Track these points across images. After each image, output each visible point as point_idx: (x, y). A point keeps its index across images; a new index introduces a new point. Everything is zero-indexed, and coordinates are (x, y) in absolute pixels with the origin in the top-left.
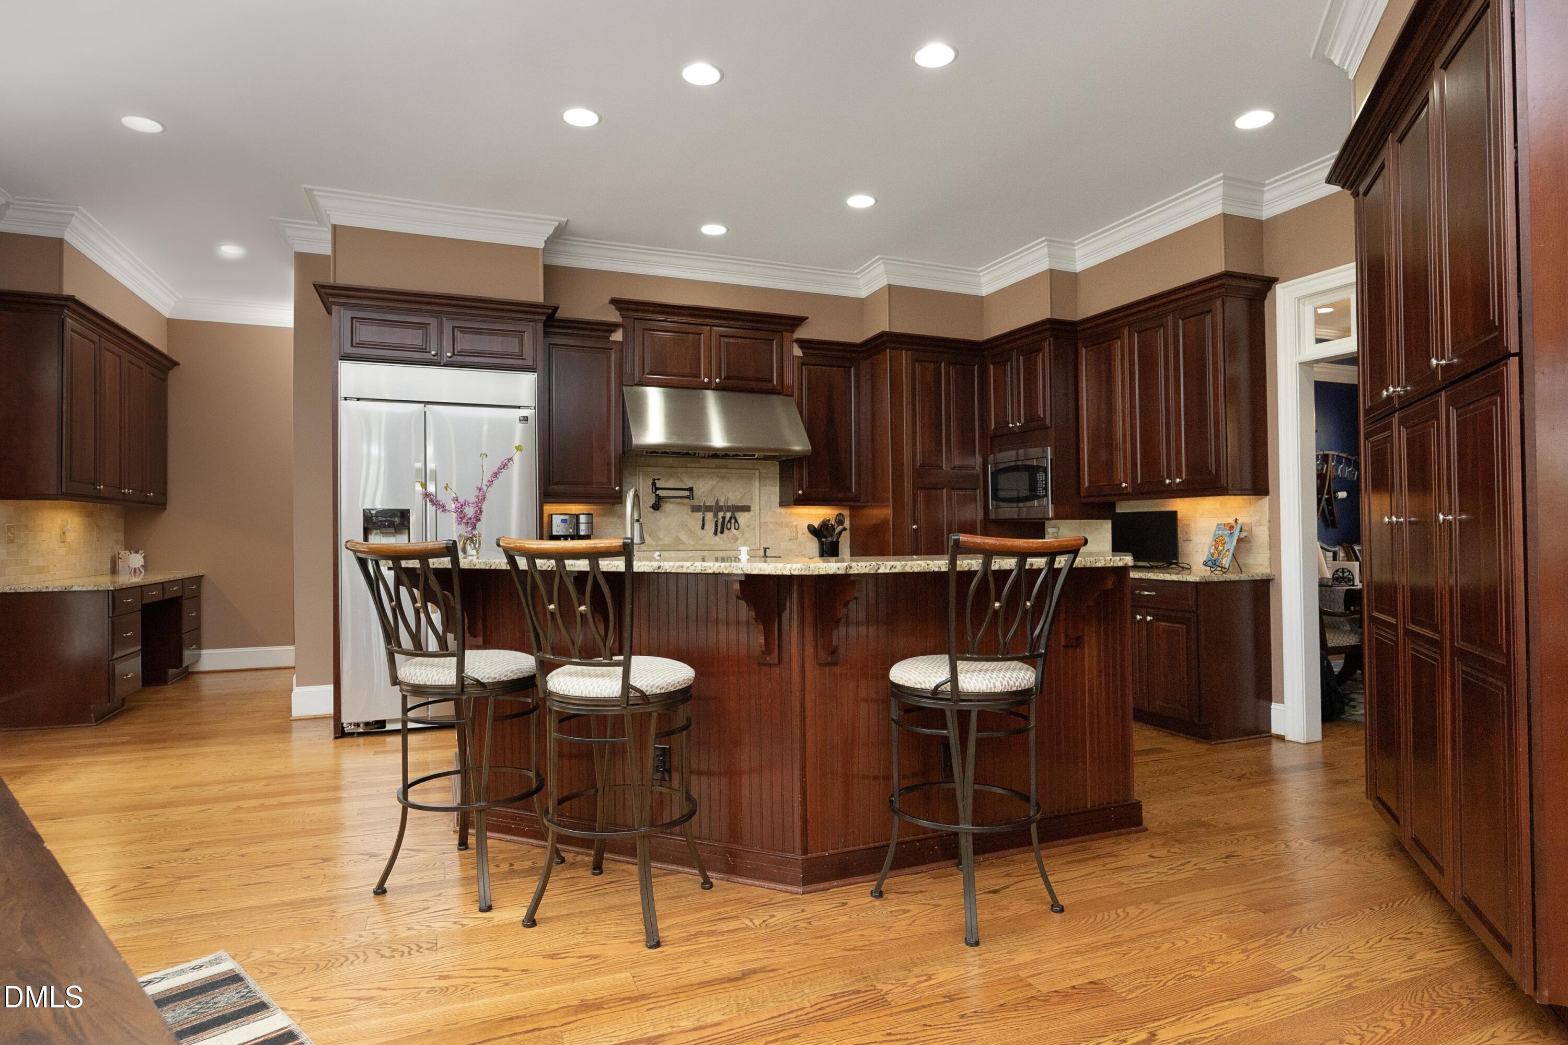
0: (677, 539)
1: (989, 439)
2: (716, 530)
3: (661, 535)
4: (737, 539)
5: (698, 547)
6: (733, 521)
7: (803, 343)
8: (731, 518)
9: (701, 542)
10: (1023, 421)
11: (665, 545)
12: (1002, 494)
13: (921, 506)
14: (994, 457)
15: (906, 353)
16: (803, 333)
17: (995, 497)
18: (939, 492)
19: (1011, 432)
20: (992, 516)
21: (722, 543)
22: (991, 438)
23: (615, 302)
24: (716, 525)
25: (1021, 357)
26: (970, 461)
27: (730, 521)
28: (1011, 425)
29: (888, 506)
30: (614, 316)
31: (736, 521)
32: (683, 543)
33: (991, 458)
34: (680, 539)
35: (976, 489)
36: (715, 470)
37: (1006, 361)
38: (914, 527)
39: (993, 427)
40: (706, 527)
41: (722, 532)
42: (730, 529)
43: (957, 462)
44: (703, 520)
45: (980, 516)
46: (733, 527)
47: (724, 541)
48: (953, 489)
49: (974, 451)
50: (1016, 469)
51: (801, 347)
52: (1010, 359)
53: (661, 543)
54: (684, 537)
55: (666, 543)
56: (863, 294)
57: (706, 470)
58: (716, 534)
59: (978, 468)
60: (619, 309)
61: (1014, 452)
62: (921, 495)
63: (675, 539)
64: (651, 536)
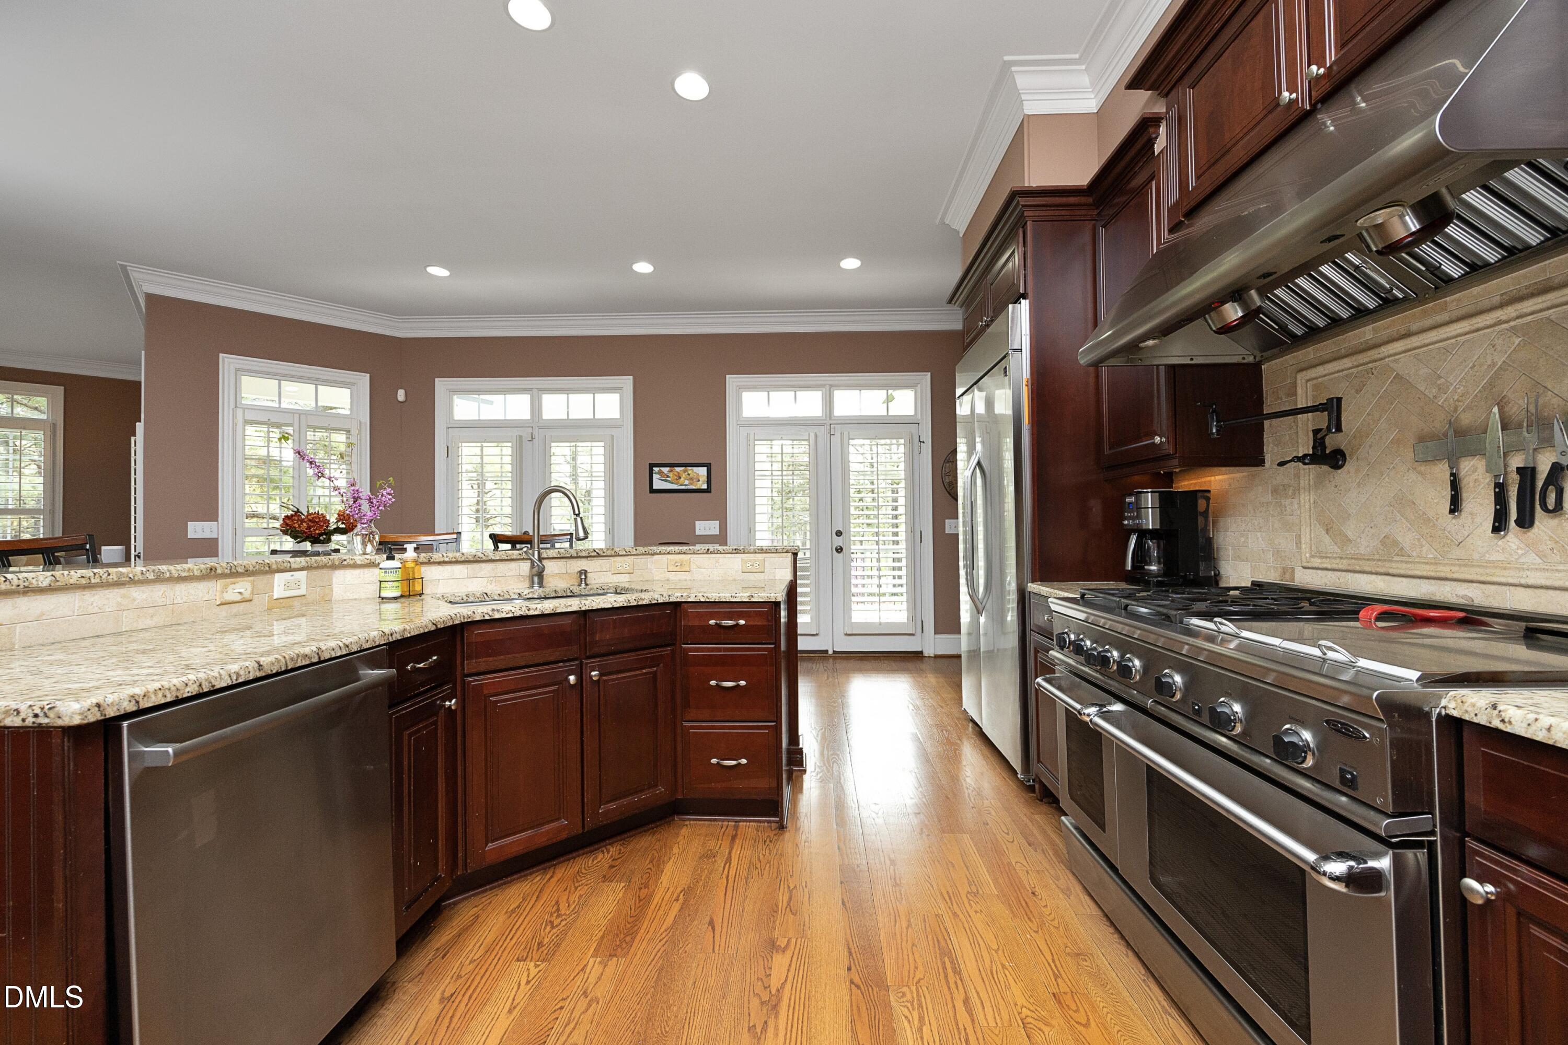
0: (1389, 544)
2: (1499, 518)
3: (1352, 530)
5: (1445, 571)
8: (1556, 470)
9: (1457, 553)
11: (1357, 557)
21: (1532, 558)
24: (1498, 500)
27: (1551, 482)
32: (1402, 552)
34: (1395, 543)
36: (1500, 314)
40: (1468, 507)
41: (1520, 522)
42: (1557, 508)
44: (1456, 486)
47: (1534, 555)
53: (1350, 550)
54: (1406, 537)
55: (1361, 550)
57: (1465, 326)
58: (1497, 528)
63: (1383, 542)
64: (1330, 533)
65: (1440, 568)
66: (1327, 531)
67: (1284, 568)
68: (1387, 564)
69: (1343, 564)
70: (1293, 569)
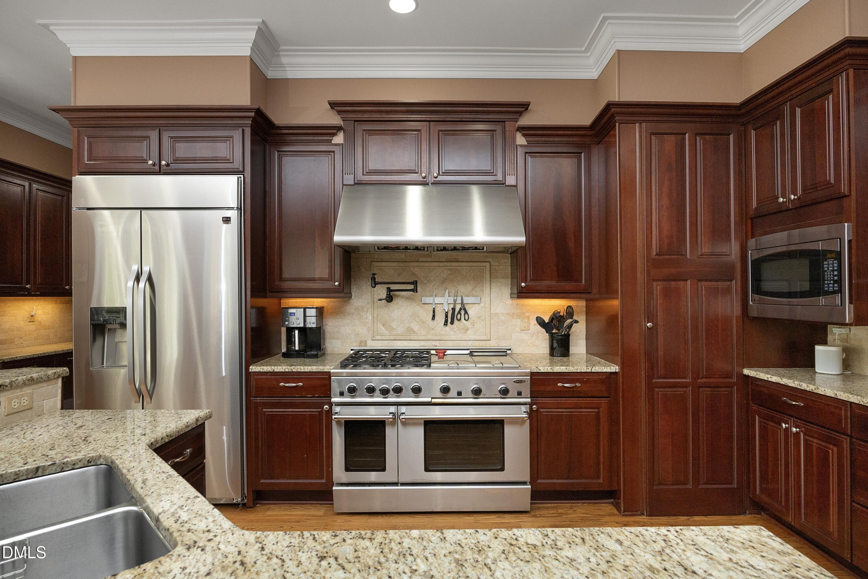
0: (410, 330)
1: (749, 222)
2: (446, 321)
3: (394, 325)
4: (467, 330)
5: (429, 337)
6: (463, 312)
7: (526, 130)
8: (461, 309)
9: (432, 332)
10: (799, 192)
11: (397, 335)
12: (767, 286)
13: (659, 301)
14: (756, 241)
15: (641, 127)
16: (526, 121)
17: (757, 290)
18: (681, 283)
19: (782, 210)
20: (754, 313)
21: (452, 333)
22: (752, 219)
23: (333, 105)
24: (447, 316)
25: (798, 111)
26: (722, 248)
27: (459, 312)
28: (781, 200)
29: (618, 298)
30: (335, 120)
31: (466, 312)
32: (414, 332)
33: (752, 242)
34: (412, 329)
35: (731, 281)
36: (446, 264)
37: (773, 122)
38: (649, 324)
39: (755, 205)
40: (436, 317)
41: (452, 323)
42: (460, 319)
43: (706, 249)
44: (434, 312)
45: (737, 310)
46: (463, 318)
47: (454, 332)
48: (701, 280)
49: (730, 236)
50: (790, 255)
51: (524, 135)
52: (780, 117)
53: (394, 332)
54: (415, 327)
55: (399, 332)
56: (594, 74)
57: (436, 264)
58: (446, 324)
59: (733, 257)
60: (339, 112)
61: (785, 233)
62: (658, 287)
63: (407, 329)
64: (385, 326)
65: (427, 337)
66: (384, 326)
67: (361, 341)
68: (409, 337)
69: (392, 338)
70: (366, 341)
